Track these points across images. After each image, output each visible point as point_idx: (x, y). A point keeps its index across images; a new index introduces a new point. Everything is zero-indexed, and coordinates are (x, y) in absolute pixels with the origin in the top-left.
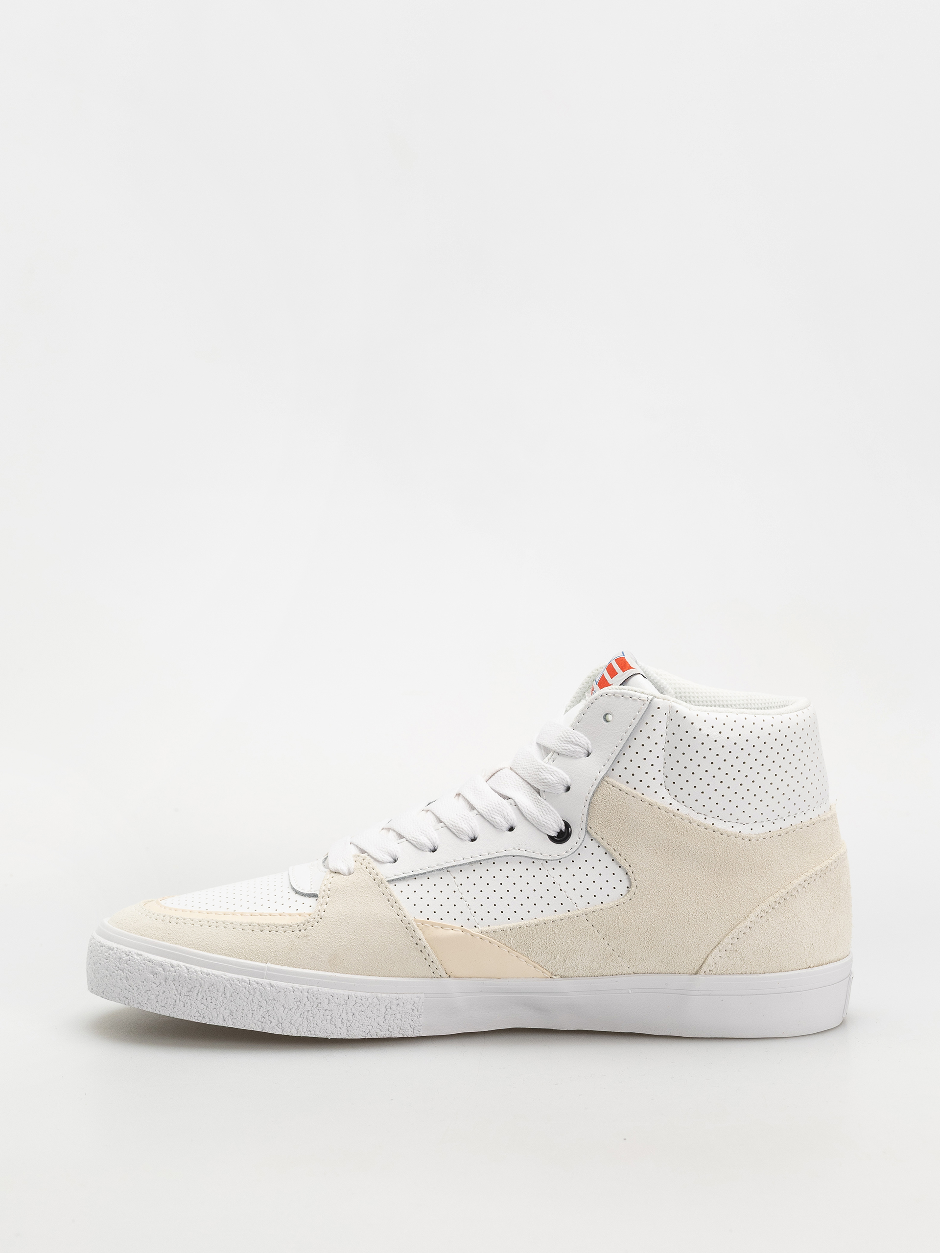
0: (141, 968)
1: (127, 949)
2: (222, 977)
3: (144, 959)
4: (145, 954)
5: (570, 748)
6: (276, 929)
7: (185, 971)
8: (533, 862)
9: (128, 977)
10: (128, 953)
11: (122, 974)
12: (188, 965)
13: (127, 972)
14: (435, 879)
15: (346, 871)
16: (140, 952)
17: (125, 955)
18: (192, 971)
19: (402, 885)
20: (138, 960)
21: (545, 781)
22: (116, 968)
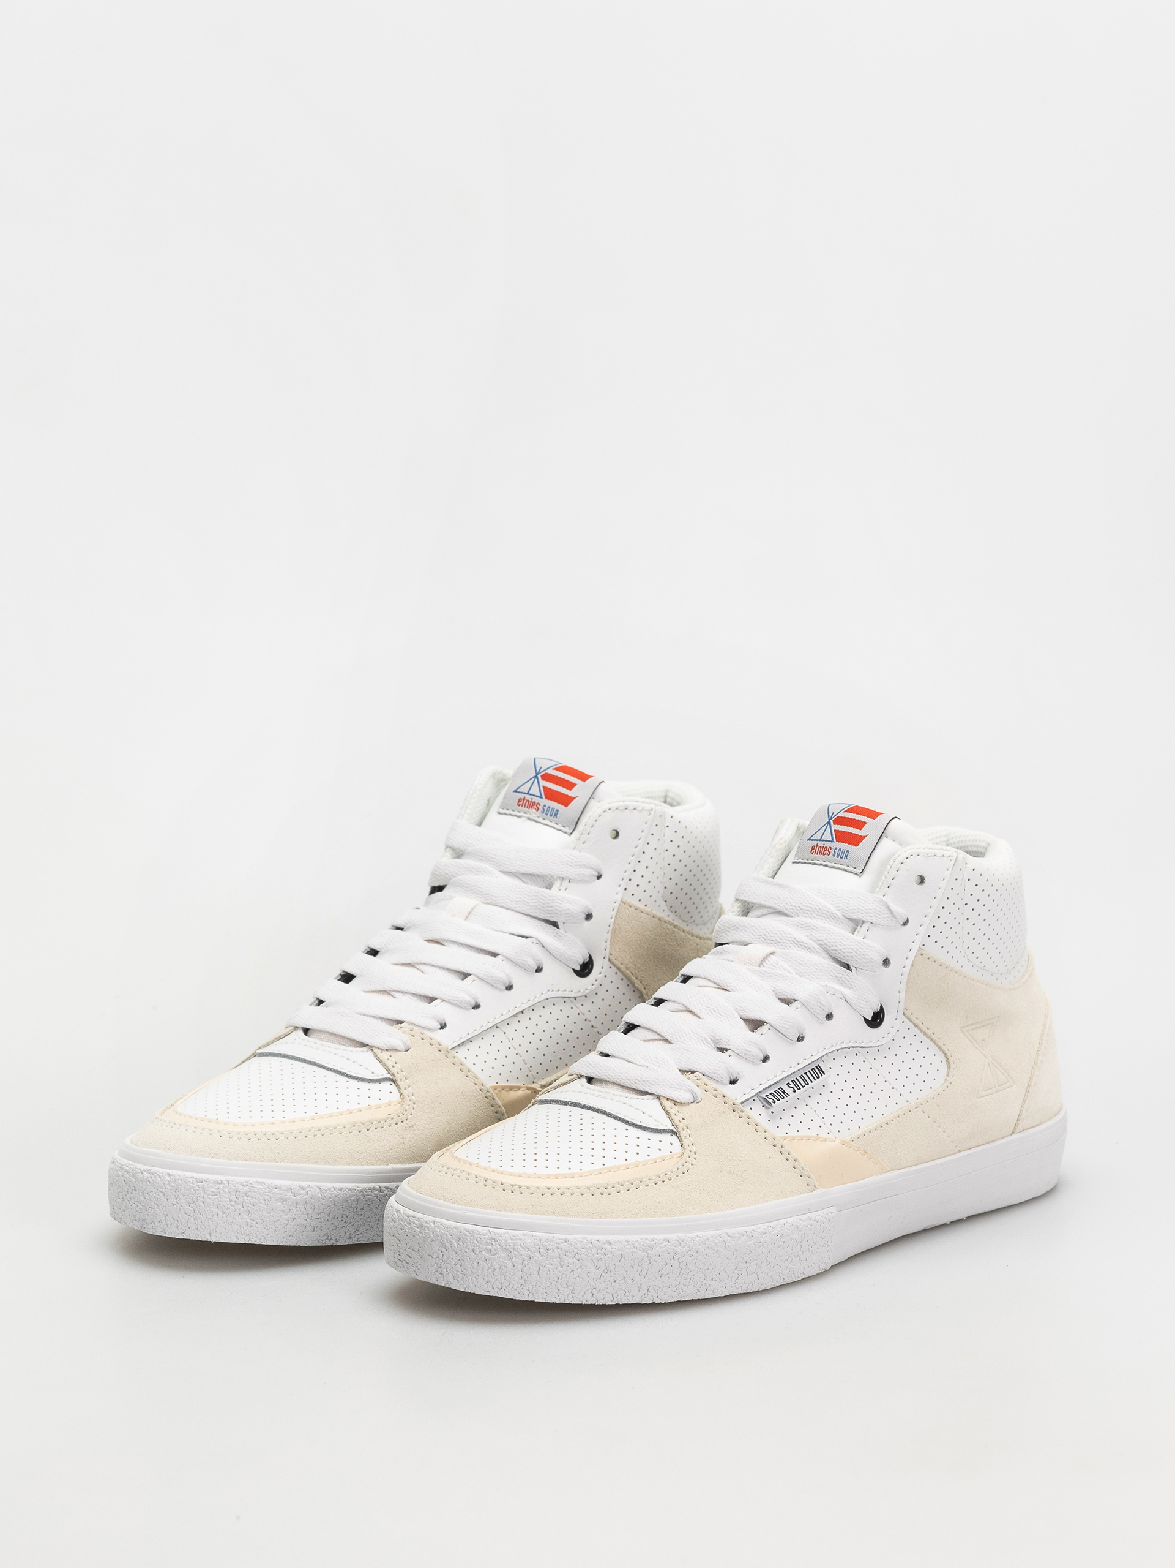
0: (267, 1197)
1: (242, 1179)
2: (355, 1190)
3: (268, 1187)
4: (268, 1181)
5: (583, 872)
6: (380, 1125)
7: (318, 1191)
8: (565, 1002)
9: (250, 1210)
10: (245, 1184)
11: (242, 1209)
12: (319, 1184)
13: (248, 1205)
14: (488, 1039)
15: (401, 1047)
16: (260, 1180)
17: (241, 1187)
18: (325, 1190)
19: (463, 1050)
20: (261, 1189)
21: (568, 911)
22: (232, 1203)
